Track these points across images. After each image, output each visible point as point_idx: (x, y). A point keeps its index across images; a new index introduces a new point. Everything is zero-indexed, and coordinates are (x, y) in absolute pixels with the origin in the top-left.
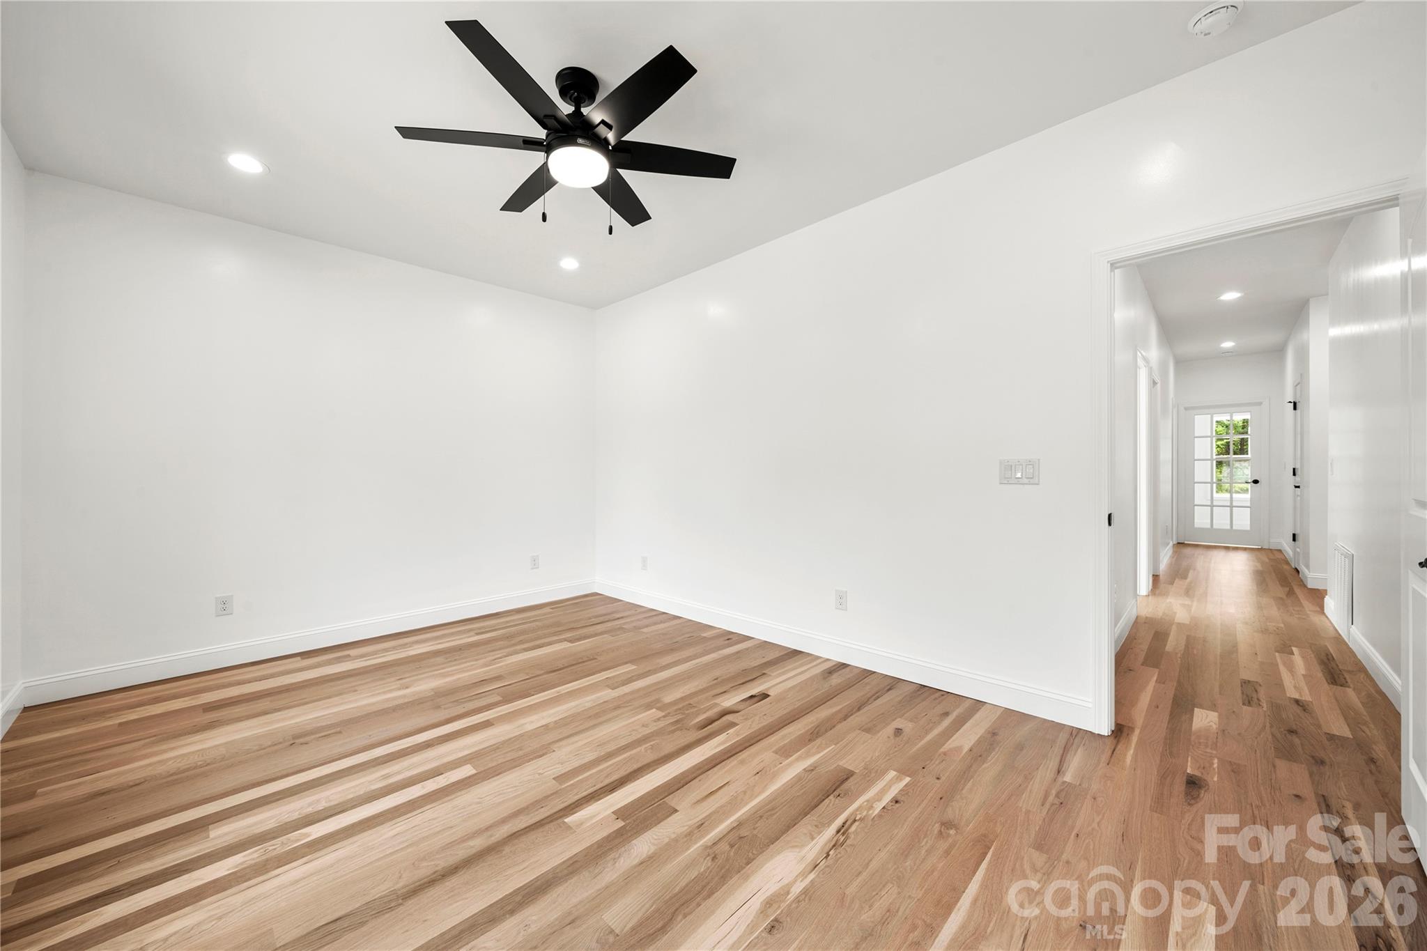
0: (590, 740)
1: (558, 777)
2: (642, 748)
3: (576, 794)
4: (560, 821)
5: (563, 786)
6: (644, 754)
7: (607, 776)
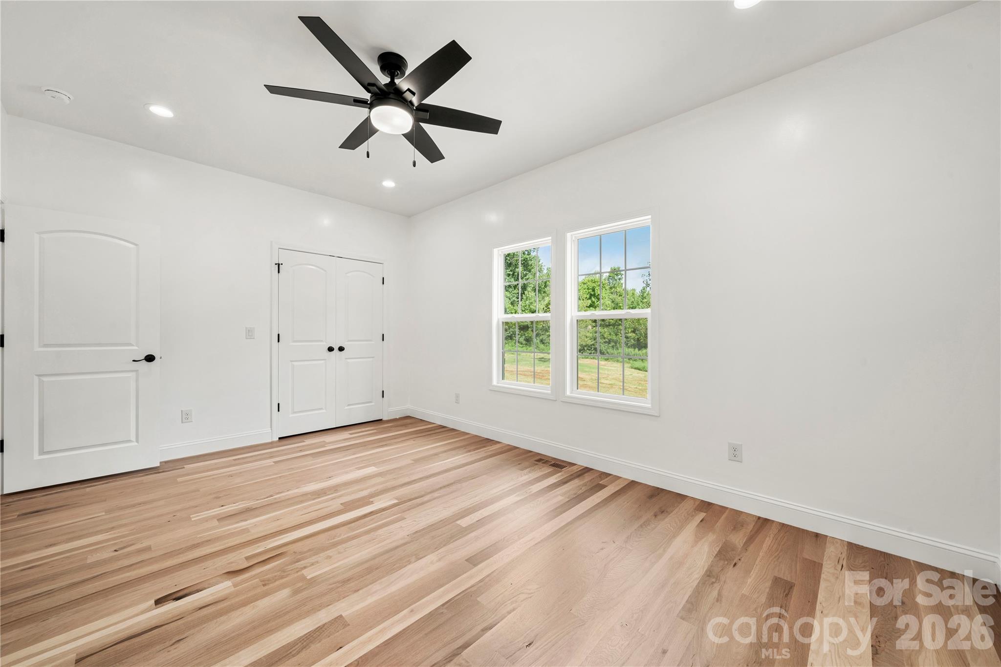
0: (380, 545)
1: (403, 519)
2: (343, 537)
3: (392, 511)
4: (401, 501)
5: (399, 515)
6: (343, 533)
7: (373, 519)
